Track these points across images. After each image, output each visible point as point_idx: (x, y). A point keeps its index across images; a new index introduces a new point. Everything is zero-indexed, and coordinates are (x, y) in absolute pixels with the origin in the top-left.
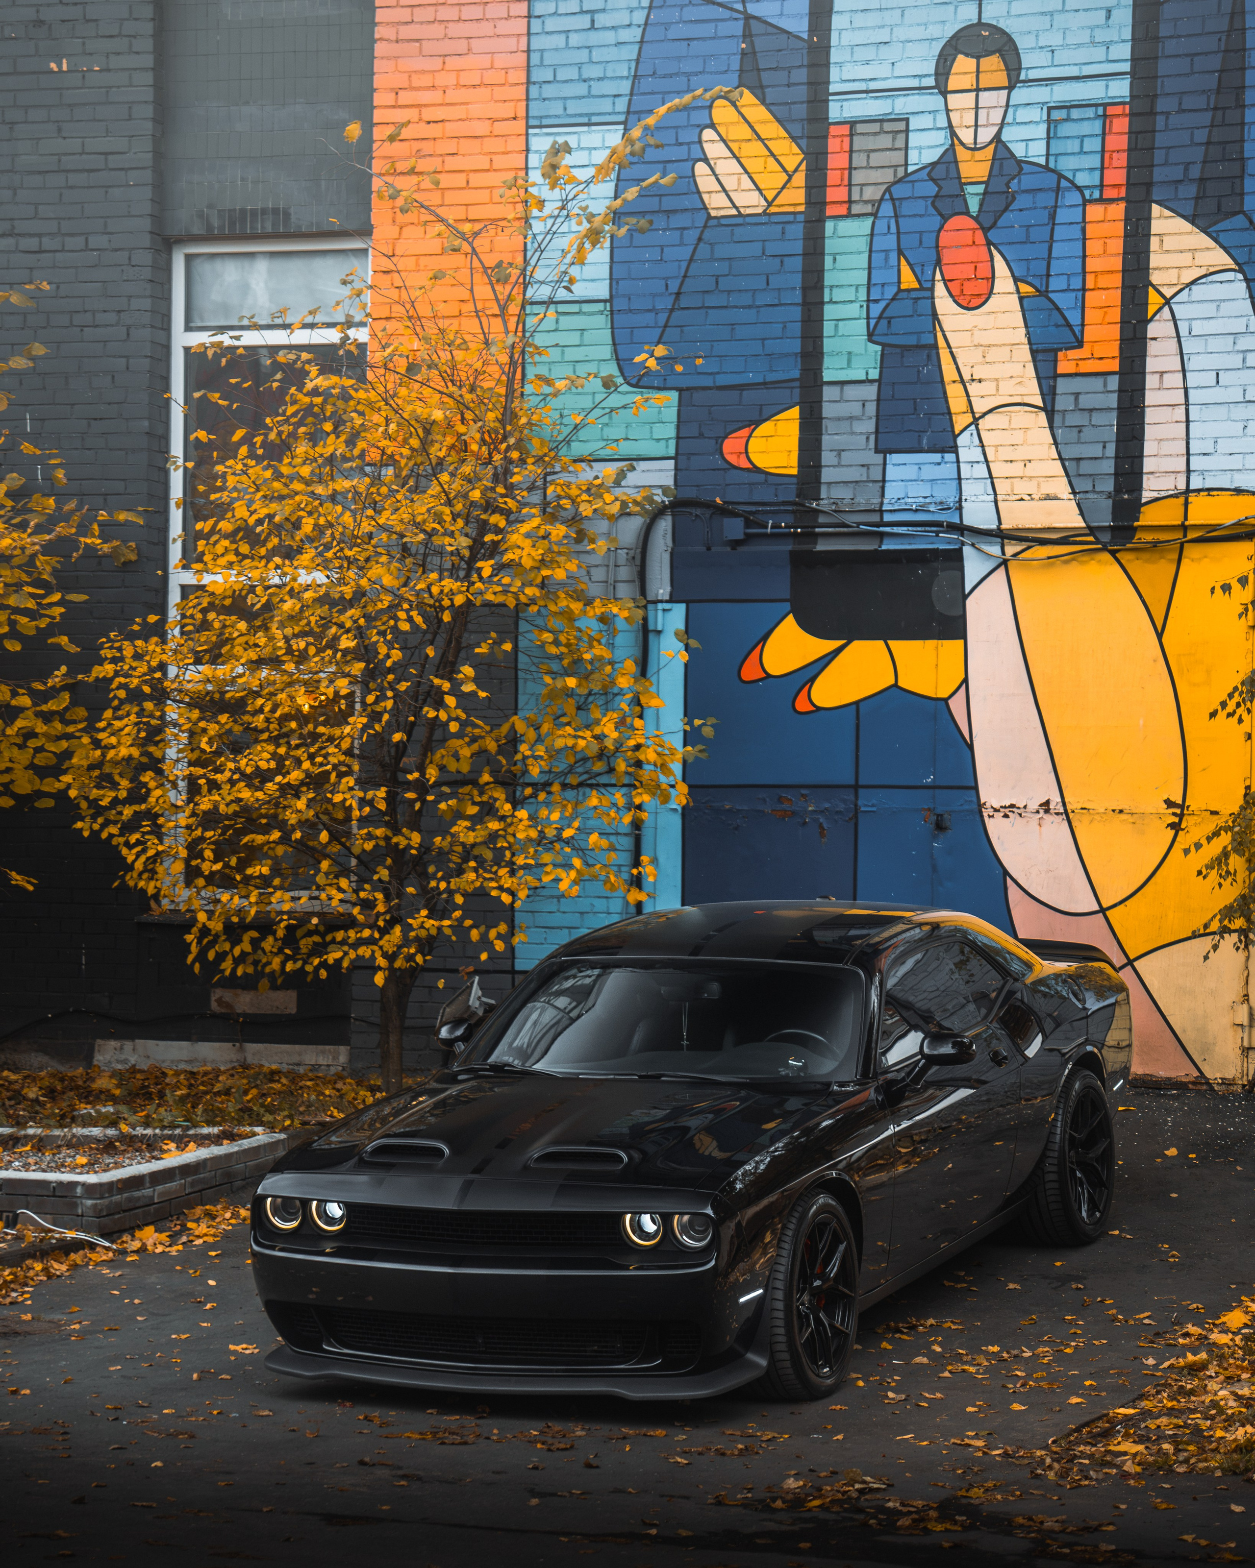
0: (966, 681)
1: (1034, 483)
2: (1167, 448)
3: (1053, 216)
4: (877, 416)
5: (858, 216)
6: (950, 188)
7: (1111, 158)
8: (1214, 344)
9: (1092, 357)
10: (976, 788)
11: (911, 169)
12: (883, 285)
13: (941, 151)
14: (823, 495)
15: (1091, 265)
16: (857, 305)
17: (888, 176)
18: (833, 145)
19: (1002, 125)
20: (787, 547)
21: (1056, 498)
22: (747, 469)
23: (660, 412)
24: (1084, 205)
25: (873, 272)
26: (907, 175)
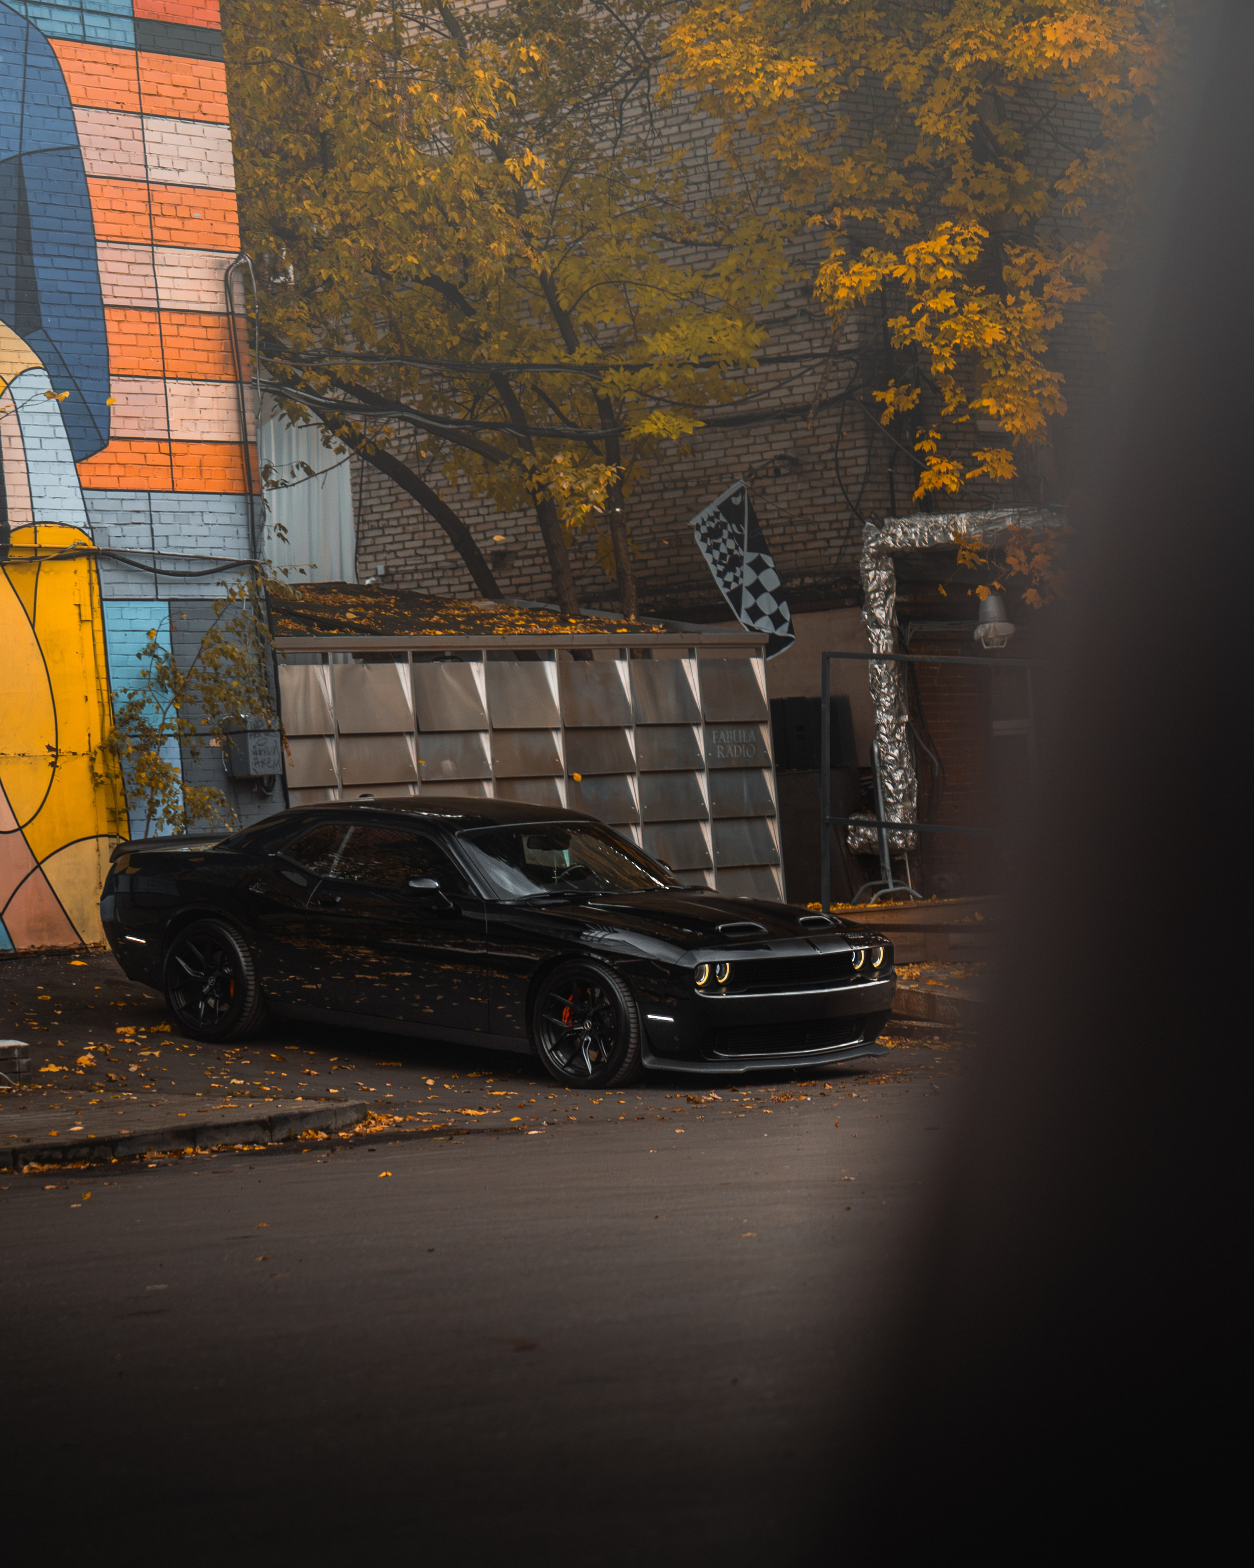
2: (19, 490)
8: (37, 419)
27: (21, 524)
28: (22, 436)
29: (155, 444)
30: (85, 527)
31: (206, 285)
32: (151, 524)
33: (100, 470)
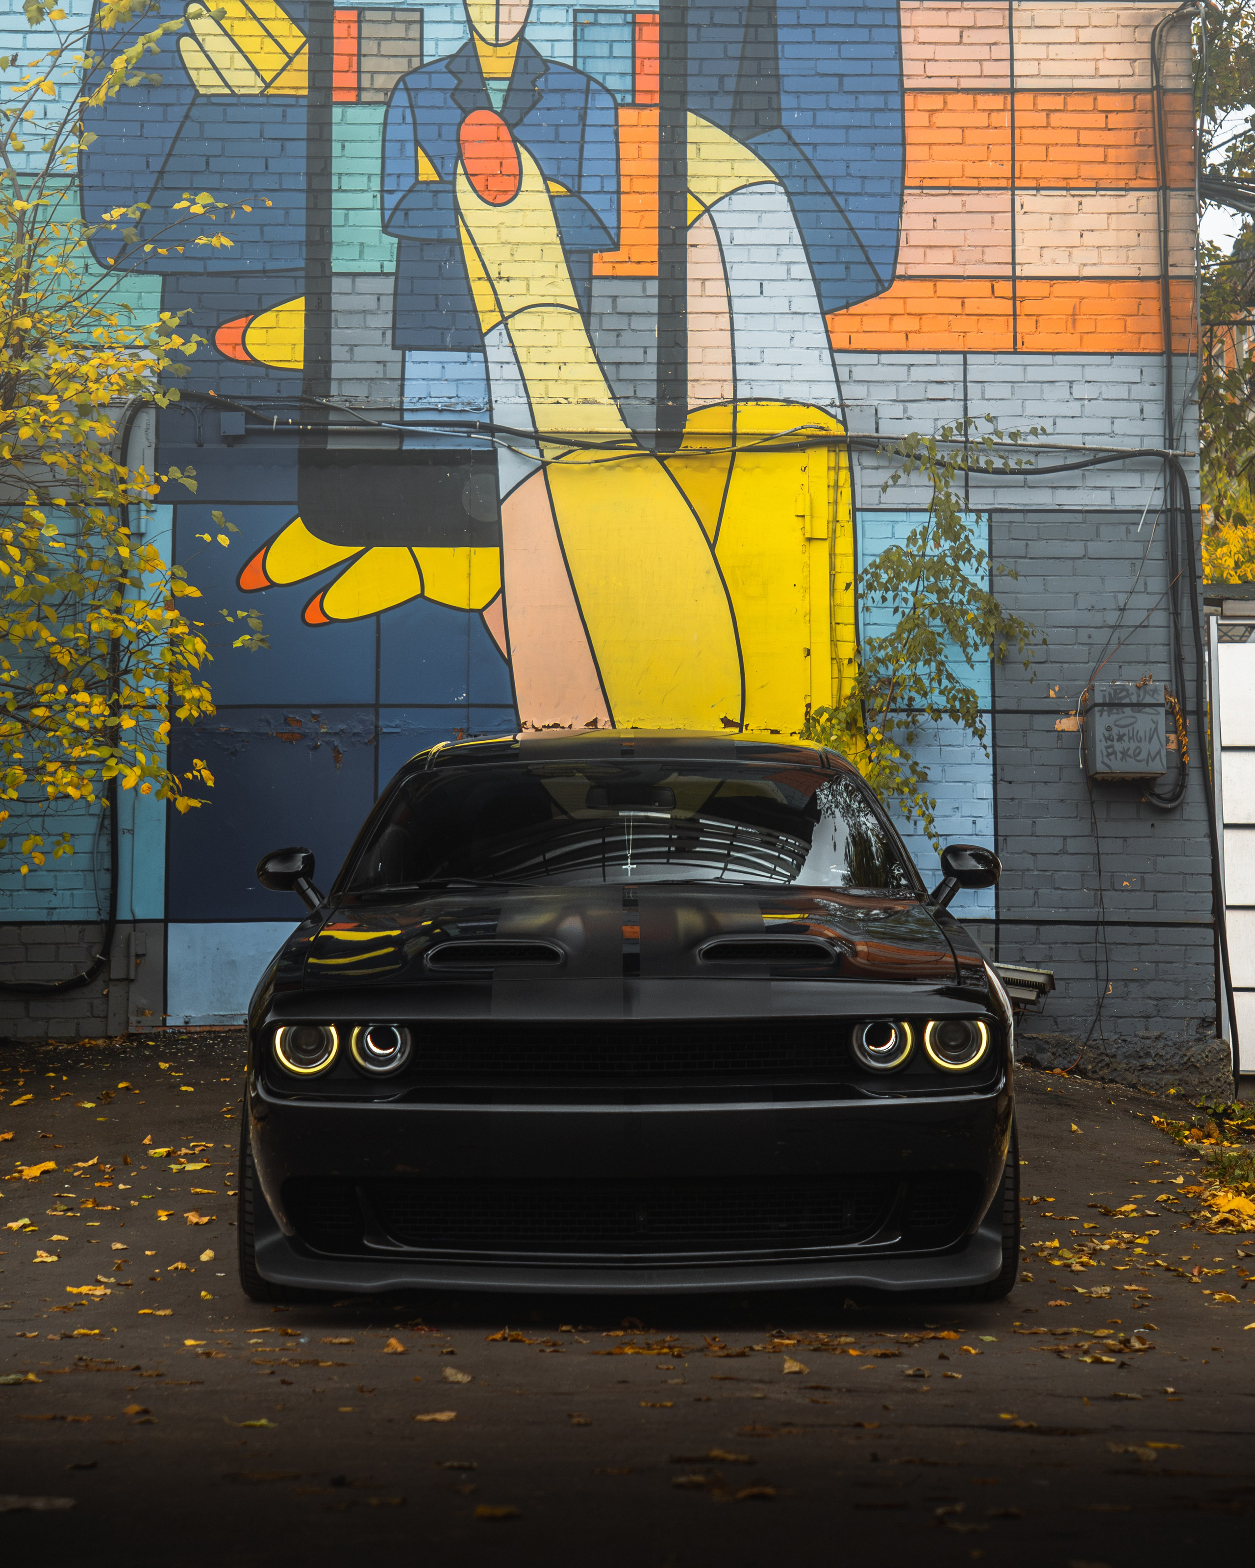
0: (502, 591)
1: (571, 386)
2: (712, 355)
3: (583, 118)
4: (395, 312)
5: (370, 103)
6: (470, 82)
7: (642, 65)
8: (757, 254)
9: (630, 261)
10: (515, 706)
11: (427, 60)
12: (399, 176)
13: (461, 44)
14: (334, 391)
15: (625, 168)
16: (371, 195)
17: (402, 66)
18: (338, 30)
19: (526, 23)
20: (293, 445)
21: (595, 403)
22: (245, 362)
23: (140, 298)
24: (616, 109)
25: (387, 161)
26: (422, 65)
27: (709, 402)
28: (726, 279)
29: (987, 284)
30: (832, 405)
31: (1113, 51)
32: (965, 399)
33: (869, 324)
